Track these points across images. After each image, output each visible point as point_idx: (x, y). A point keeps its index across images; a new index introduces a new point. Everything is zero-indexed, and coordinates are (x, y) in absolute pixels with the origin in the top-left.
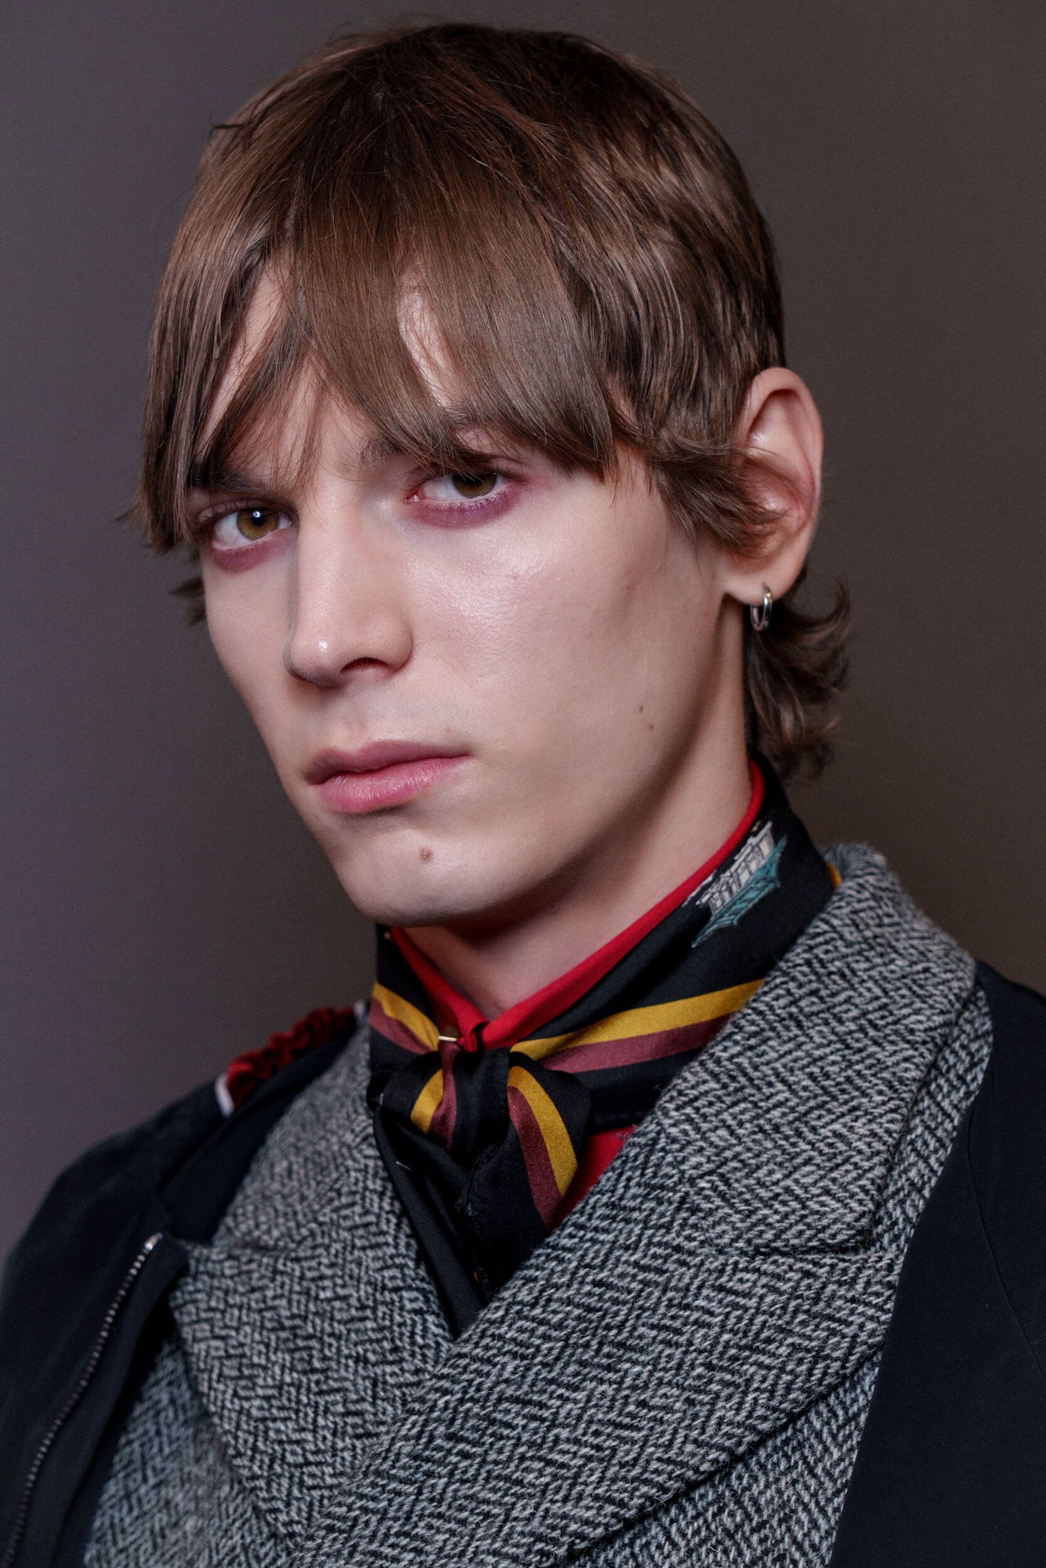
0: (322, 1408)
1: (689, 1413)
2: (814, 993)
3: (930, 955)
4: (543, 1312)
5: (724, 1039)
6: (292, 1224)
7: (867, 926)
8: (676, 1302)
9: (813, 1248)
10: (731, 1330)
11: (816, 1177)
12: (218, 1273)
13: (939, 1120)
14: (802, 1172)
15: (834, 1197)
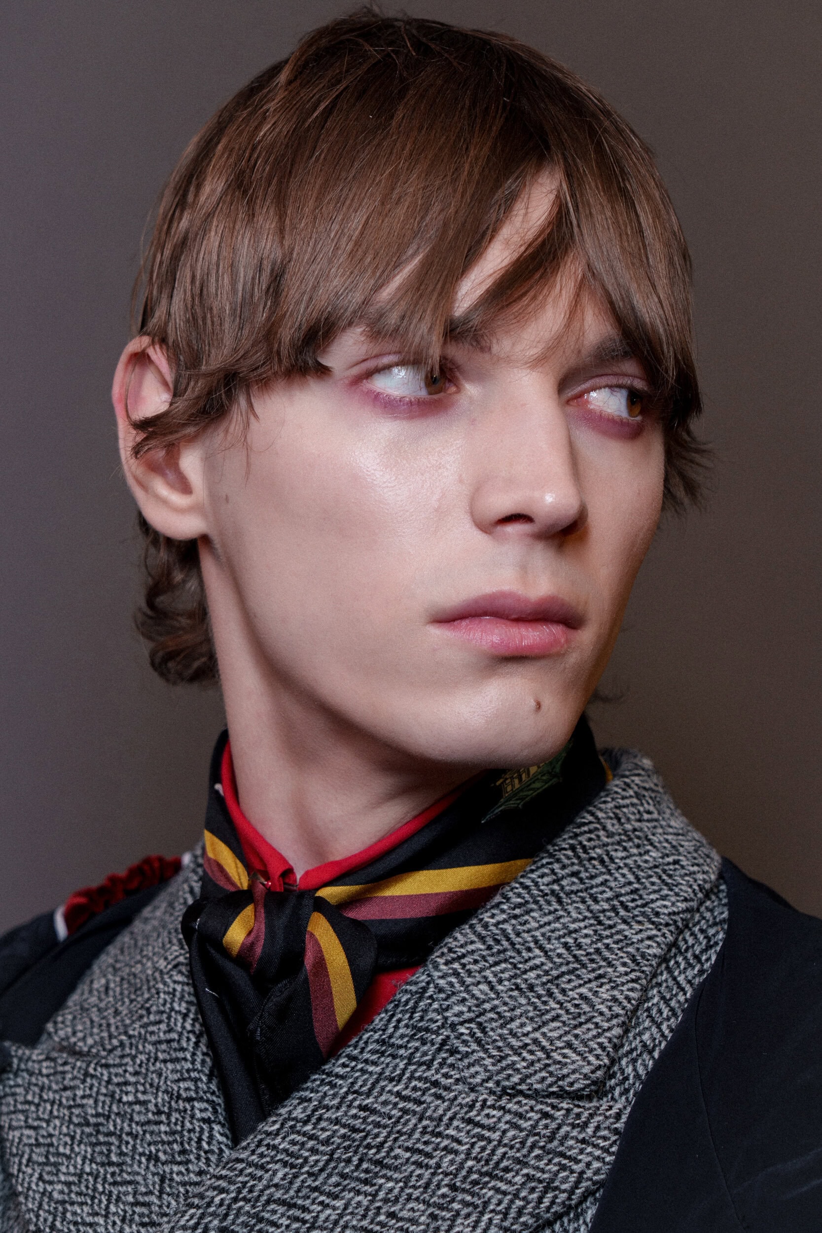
0: (114, 1197)
1: (432, 1226)
2: (575, 874)
3: (681, 849)
4: (314, 1129)
5: (493, 907)
6: (105, 1034)
7: (628, 820)
8: (430, 1129)
9: (553, 1093)
10: (475, 1158)
11: (561, 1032)
12: (37, 1071)
13: (674, 992)
14: (550, 1027)
15: (575, 1050)
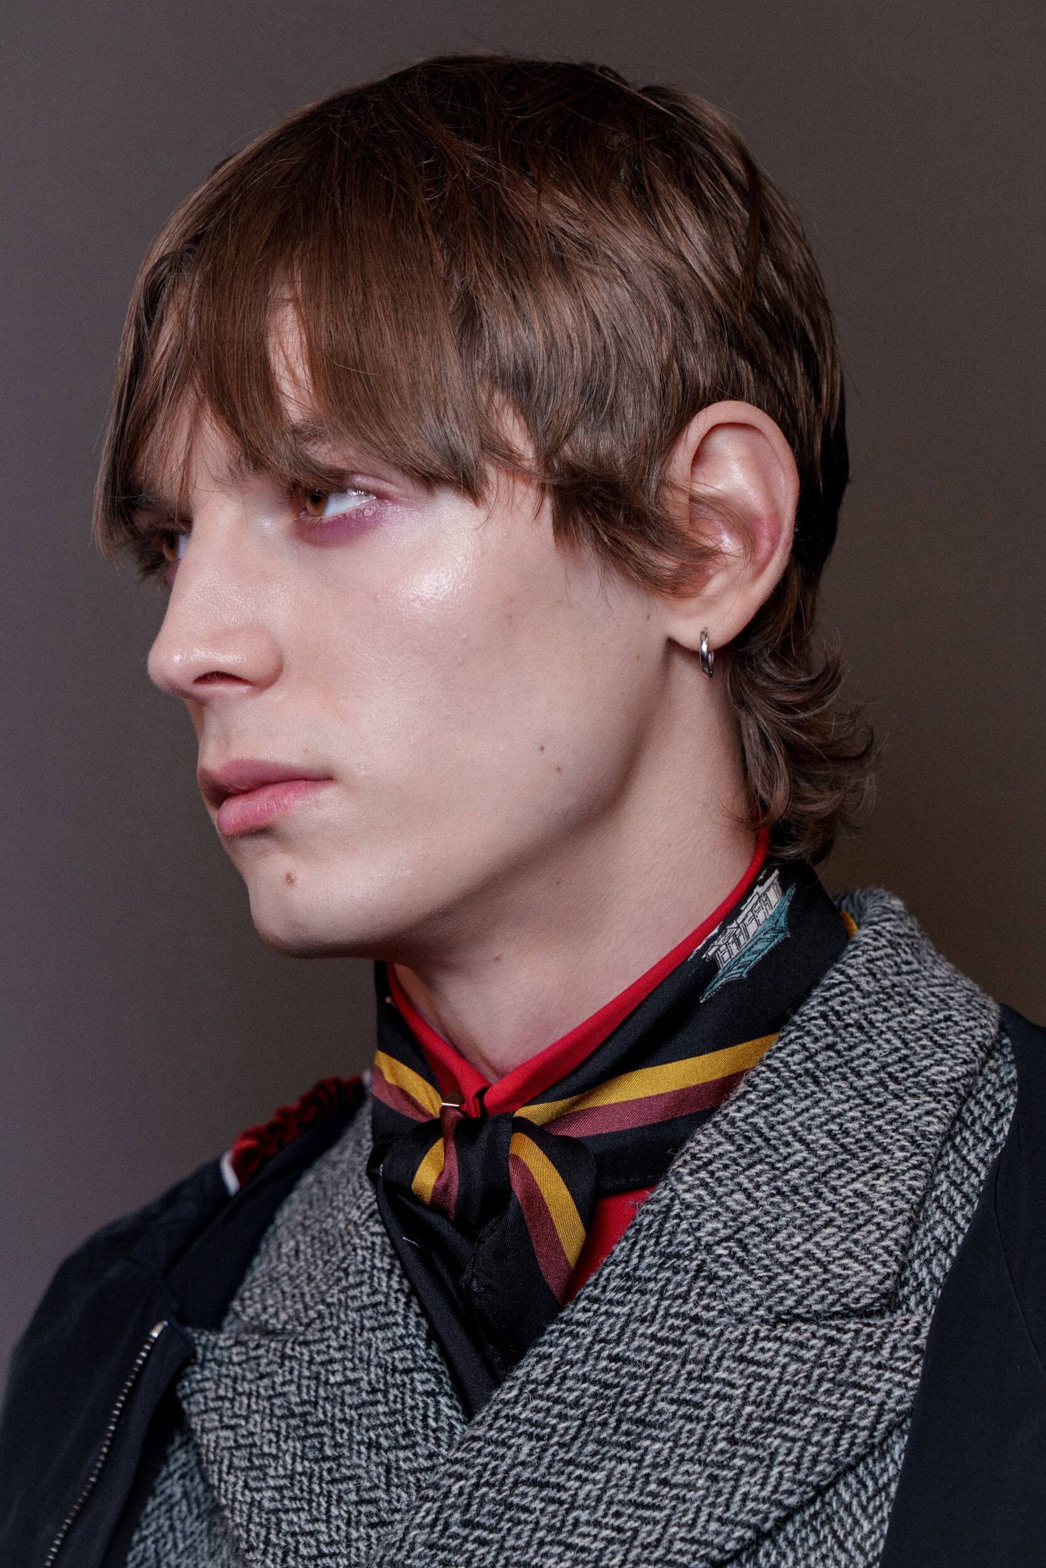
0: (335, 1497)
1: (713, 1489)
2: (830, 1047)
3: (951, 1002)
4: (558, 1390)
5: (738, 1099)
6: (300, 1306)
7: (885, 974)
8: (695, 1375)
9: (837, 1313)
10: (754, 1402)
11: (838, 1239)
12: (227, 1360)
13: (965, 1175)
14: (823, 1235)
15: (856, 1259)
